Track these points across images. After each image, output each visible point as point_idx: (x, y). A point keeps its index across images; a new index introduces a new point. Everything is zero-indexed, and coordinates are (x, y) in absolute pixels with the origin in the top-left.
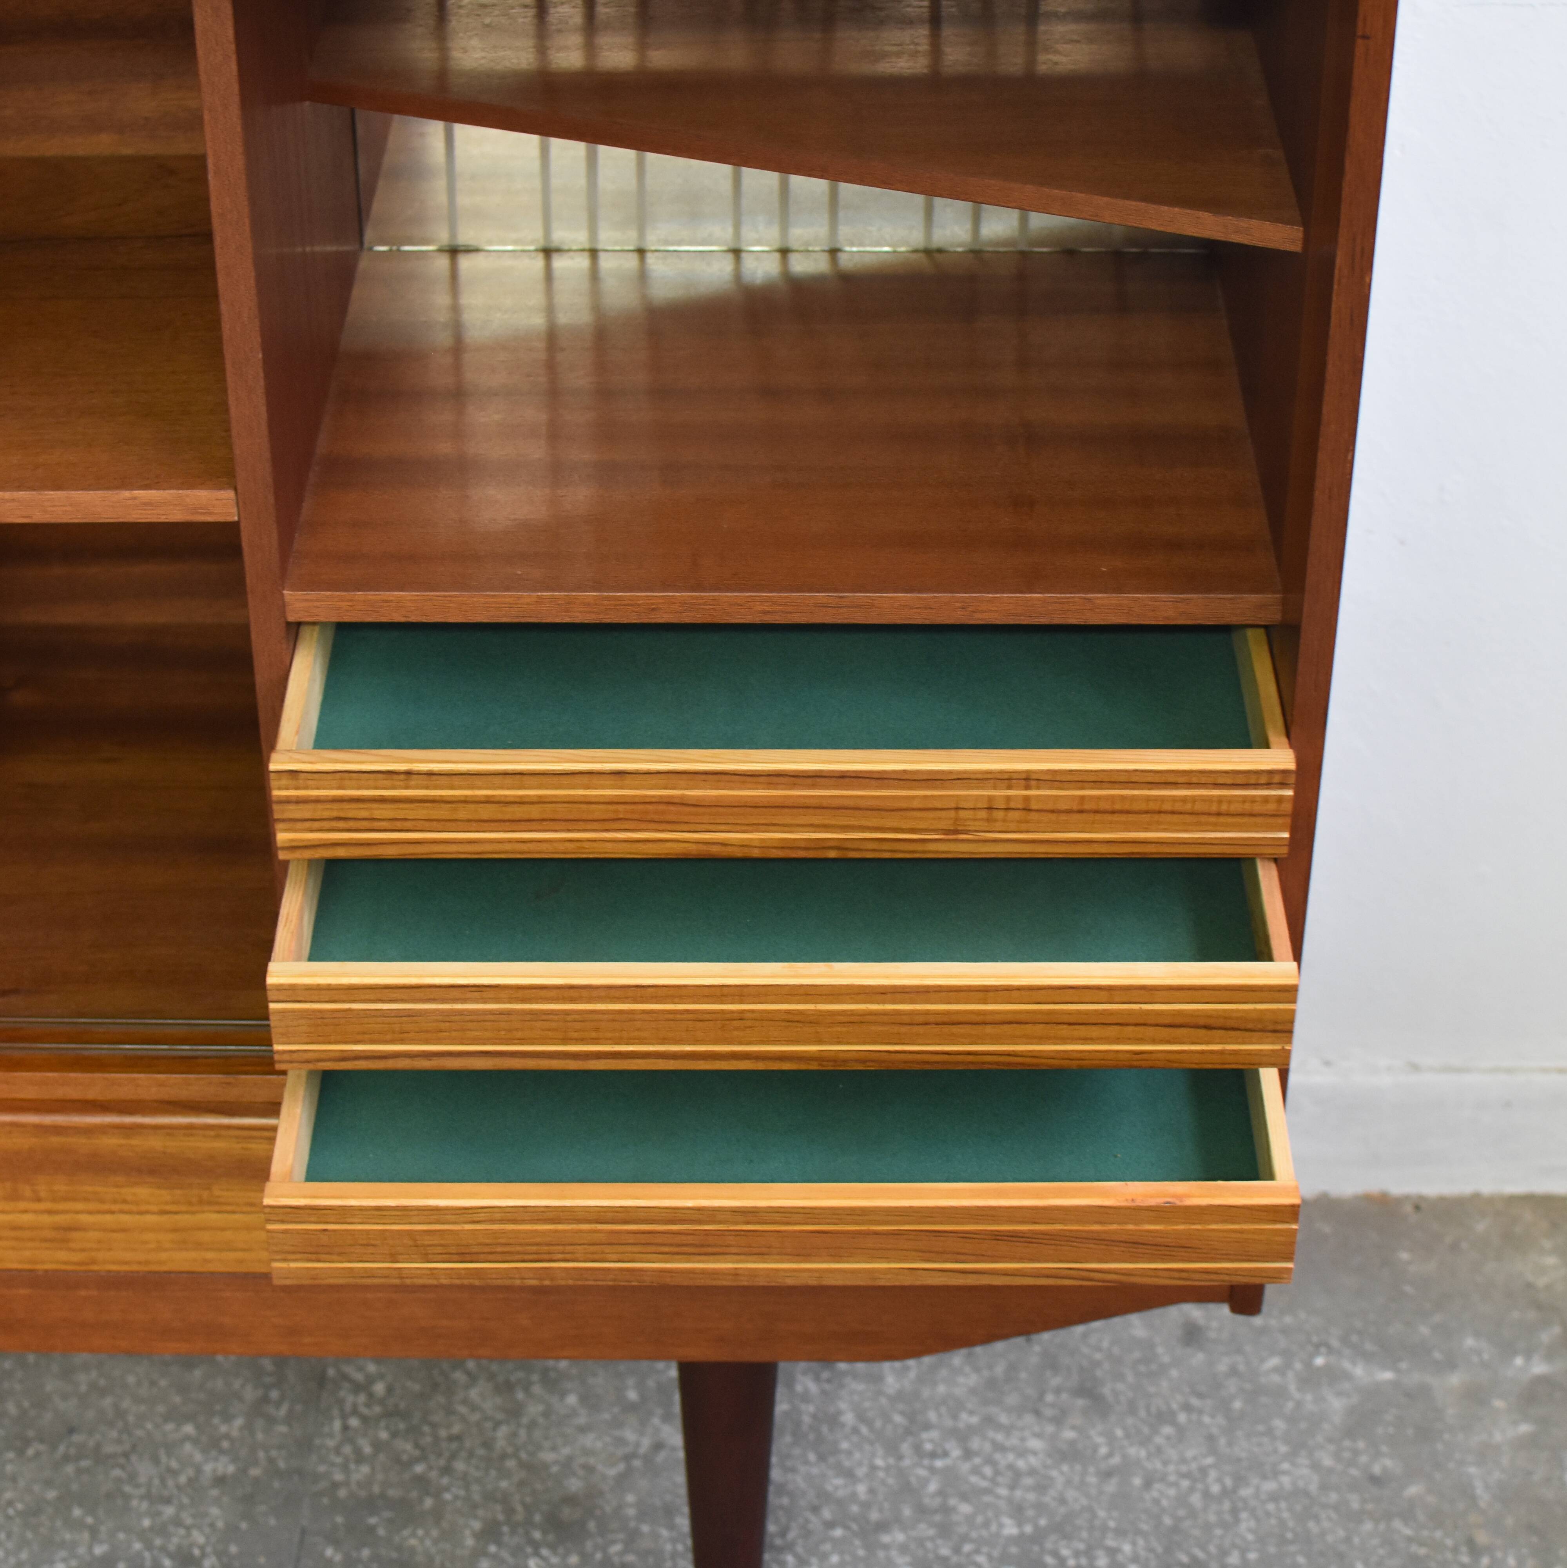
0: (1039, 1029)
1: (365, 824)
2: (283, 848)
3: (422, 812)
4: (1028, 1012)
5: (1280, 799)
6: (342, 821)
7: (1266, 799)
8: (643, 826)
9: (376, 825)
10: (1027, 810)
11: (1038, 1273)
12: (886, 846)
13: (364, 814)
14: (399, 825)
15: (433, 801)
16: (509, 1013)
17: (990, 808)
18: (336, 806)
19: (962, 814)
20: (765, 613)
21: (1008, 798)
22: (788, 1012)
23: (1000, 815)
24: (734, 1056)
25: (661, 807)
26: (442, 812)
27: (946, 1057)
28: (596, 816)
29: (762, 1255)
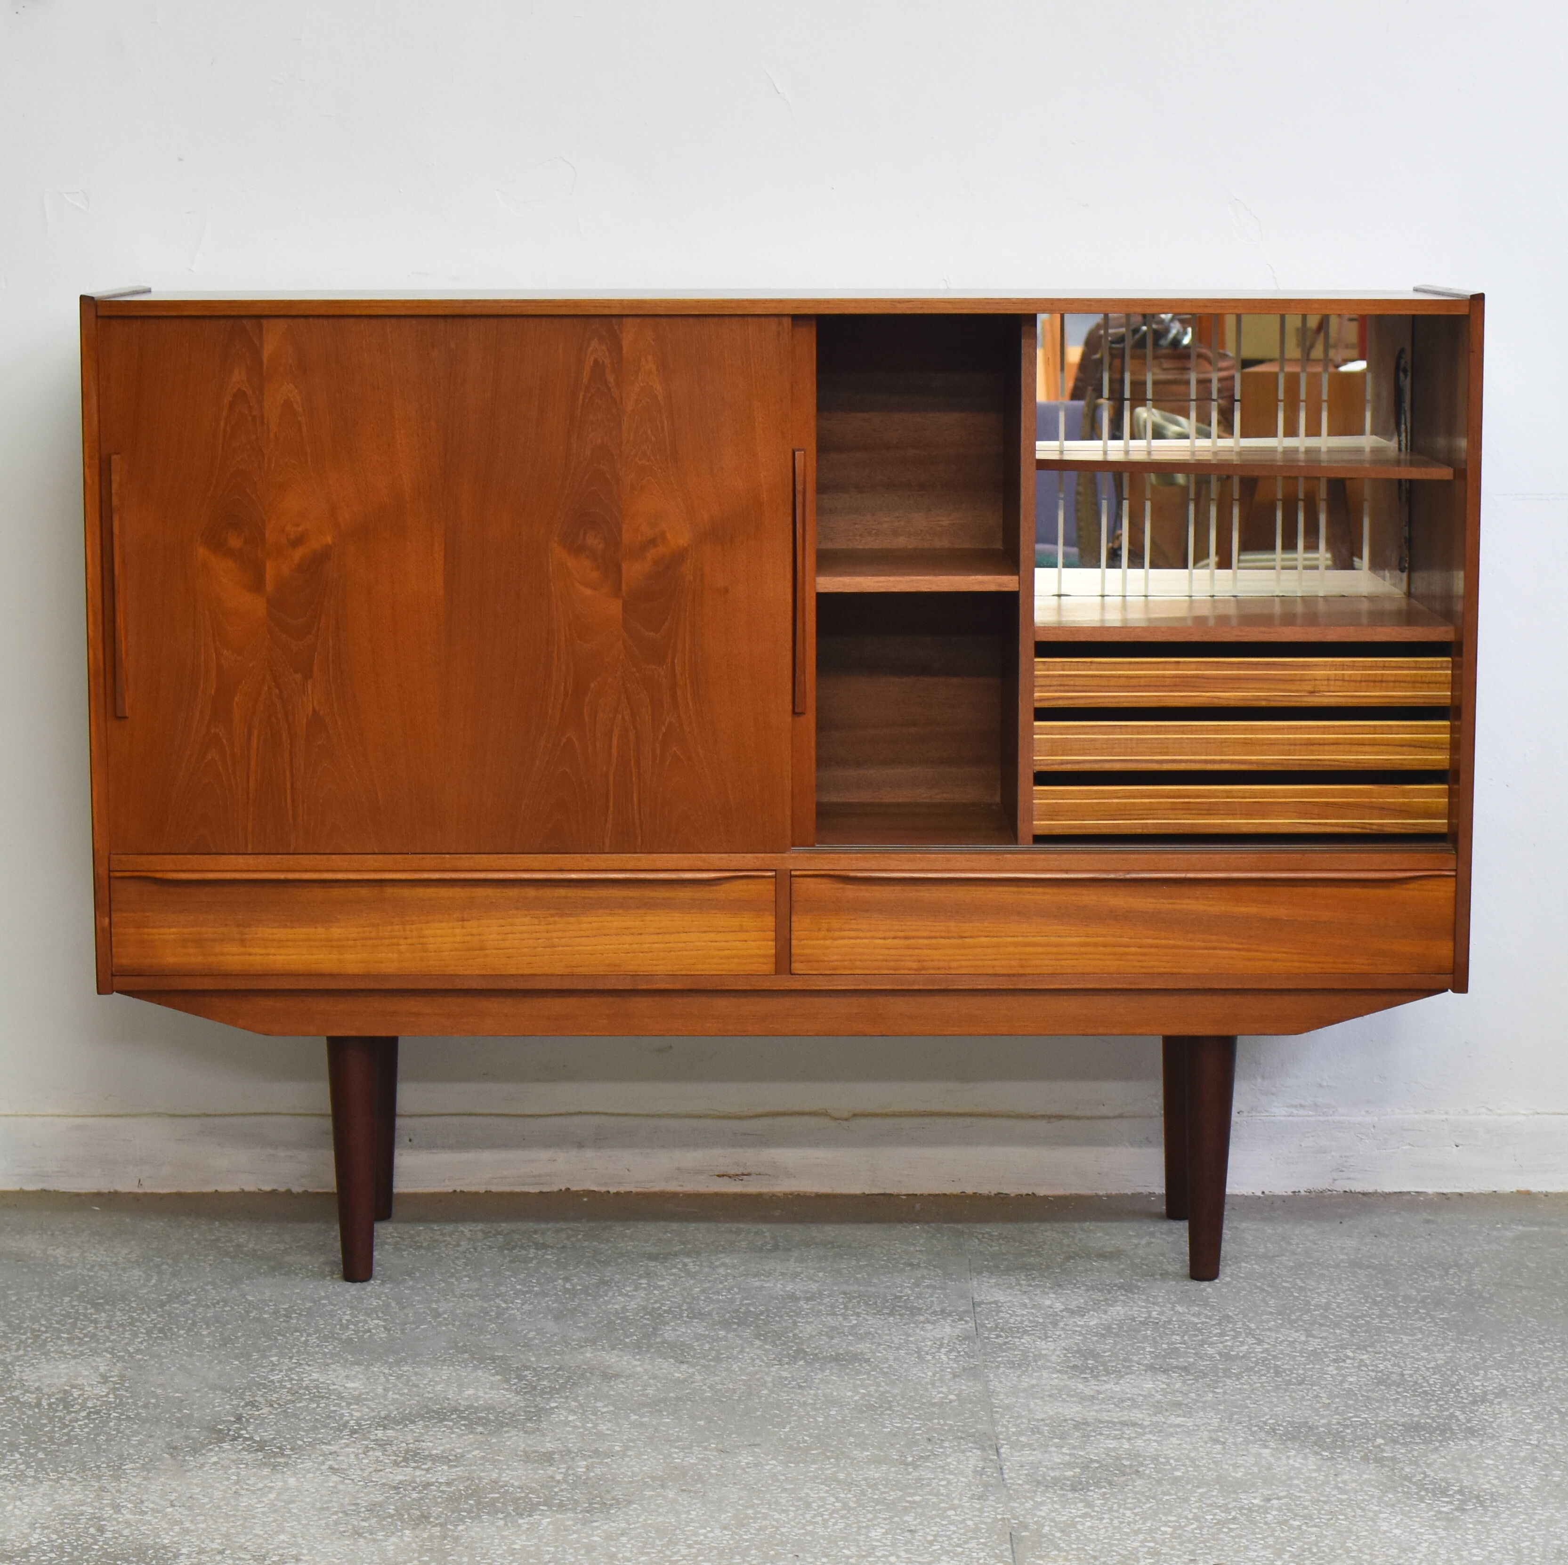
0: (1347, 748)
1: (1072, 688)
2: (1037, 700)
3: (1096, 682)
4: (1342, 738)
5: (1446, 675)
6: (1064, 687)
7: (1440, 675)
8: (1186, 689)
9: (1076, 688)
10: (1343, 680)
11: (1344, 825)
12: (1286, 699)
13: (1072, 683)
14: (1085, 688)
15: (1101, 676)
16: (1131, 739)
17: (1328, 680)
18: (1060, 679)
19: (1317, 682)
20: (1238, 636)
21: (1336, 675)
22: (1245, 739)
23: (1332, 683)
24: (1222, 761)
25: (1194, 679)
26: (1104, 682)
27: (1309, 762)
28: (1167, 684)
29: (1233, 815)
